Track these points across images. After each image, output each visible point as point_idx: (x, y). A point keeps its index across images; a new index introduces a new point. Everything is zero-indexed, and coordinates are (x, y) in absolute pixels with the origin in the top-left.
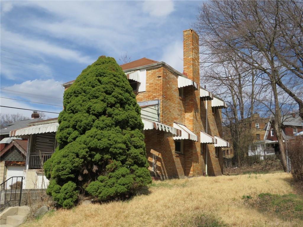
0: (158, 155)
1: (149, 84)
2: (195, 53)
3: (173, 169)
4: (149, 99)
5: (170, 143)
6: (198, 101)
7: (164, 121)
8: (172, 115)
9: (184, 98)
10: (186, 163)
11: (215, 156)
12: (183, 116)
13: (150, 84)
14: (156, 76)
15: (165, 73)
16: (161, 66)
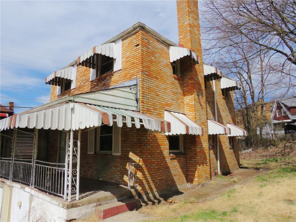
0: (139, 162)
1: (125, 59)
2: (193, 17)
3: (165, 179)
4: (126, 80)
5: (158, 140)
6: (202, 81)
7: (146, 109)
8: (161, 100)
9: (181, 77)
10: (188, 165)
11: (229, 147)
12: (180, 101)
13: (127, 58)
14: (133, 45)
15: (146, 40)
16: (138, 29)
